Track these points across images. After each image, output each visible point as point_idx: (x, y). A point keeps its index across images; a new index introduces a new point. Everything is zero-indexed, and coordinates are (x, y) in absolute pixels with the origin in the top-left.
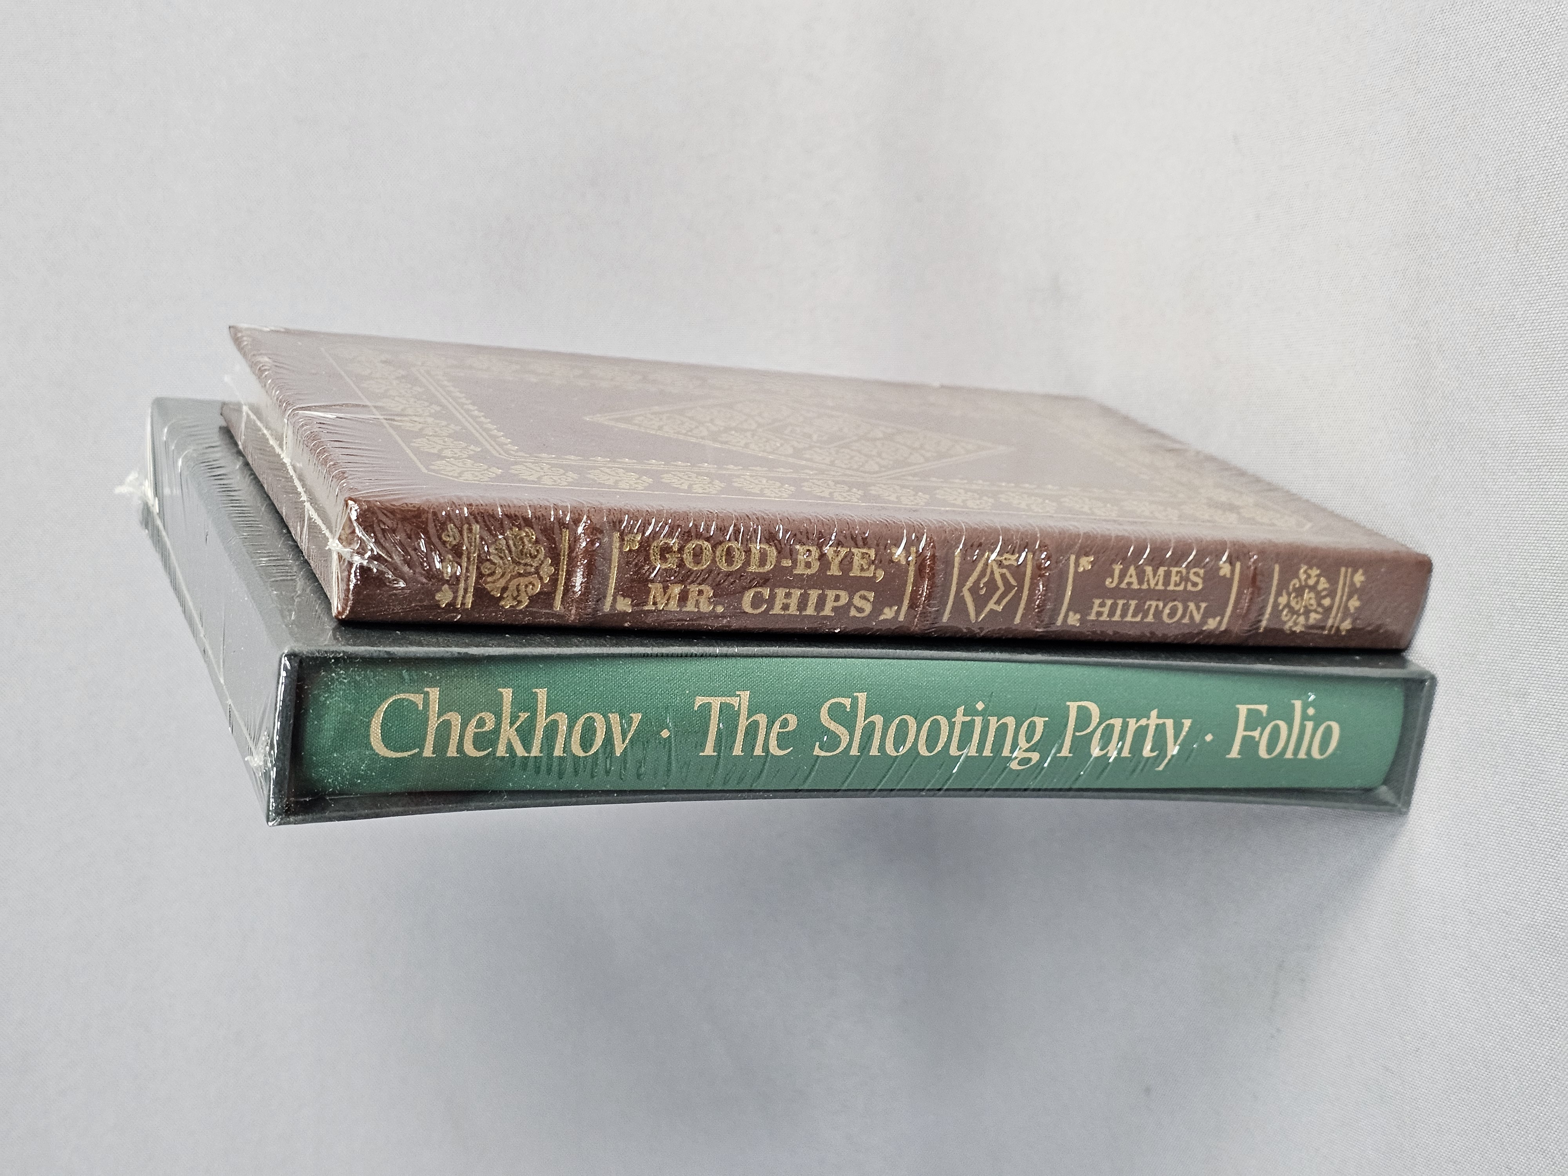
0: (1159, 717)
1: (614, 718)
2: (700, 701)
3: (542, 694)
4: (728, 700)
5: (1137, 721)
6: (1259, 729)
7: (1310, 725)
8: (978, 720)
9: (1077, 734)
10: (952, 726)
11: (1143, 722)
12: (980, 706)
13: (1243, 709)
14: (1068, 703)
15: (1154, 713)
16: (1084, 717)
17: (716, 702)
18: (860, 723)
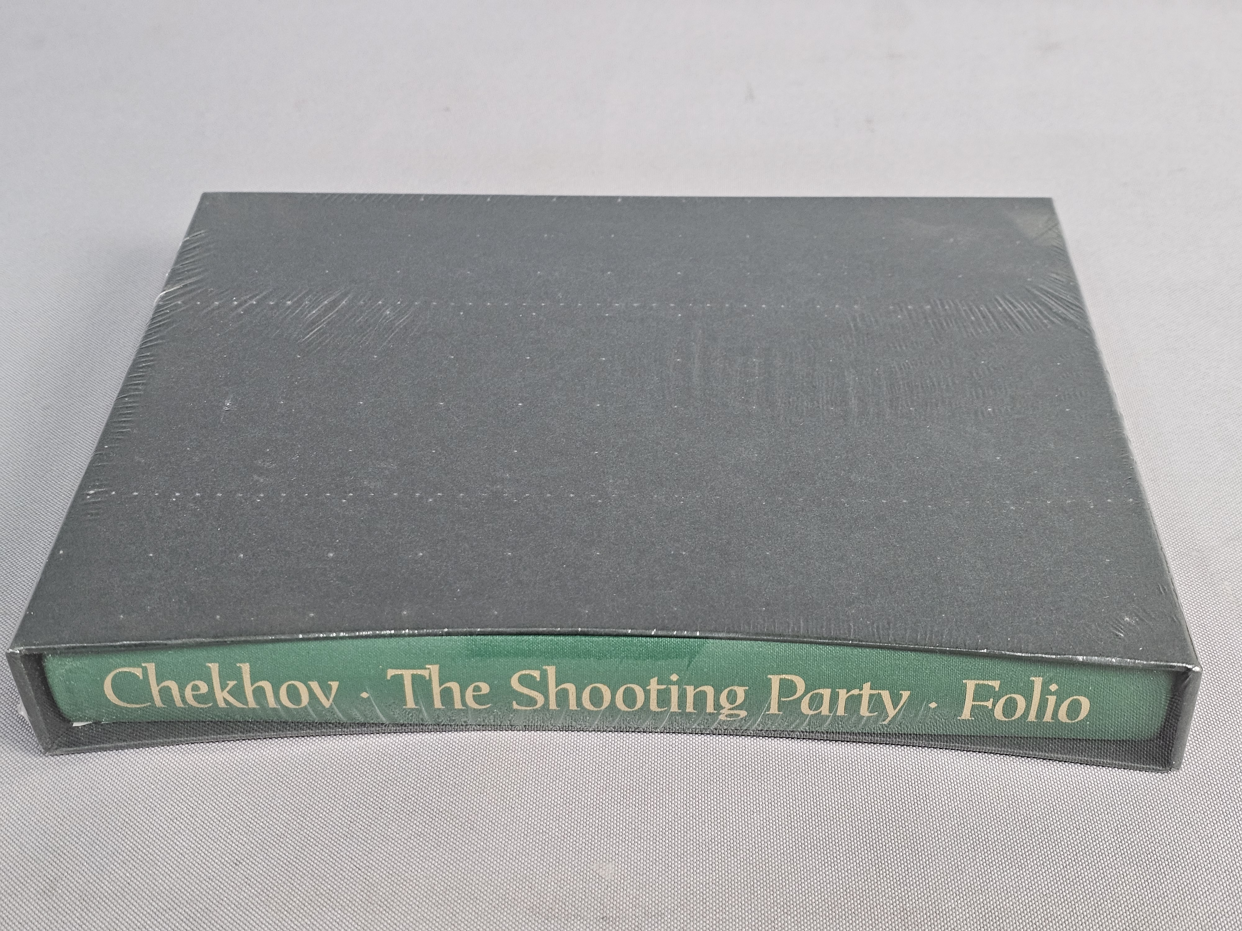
0: (871, 688)
1: (314, 685)
2: (391, 673)
3: (246, 668)
4: (419, 672)
5: (848, 692)
6: (992, 700)
7: (1052, 700)
8: (674, 689)
9: (783, 699)
10: (647, 693)
11: (856, 692)
12: (674, 677)
13: (971, 685)
14: (769, 676)
15: (867, 686)
16: (787, 688)
17: (407, 674)
18: (552, 690)
